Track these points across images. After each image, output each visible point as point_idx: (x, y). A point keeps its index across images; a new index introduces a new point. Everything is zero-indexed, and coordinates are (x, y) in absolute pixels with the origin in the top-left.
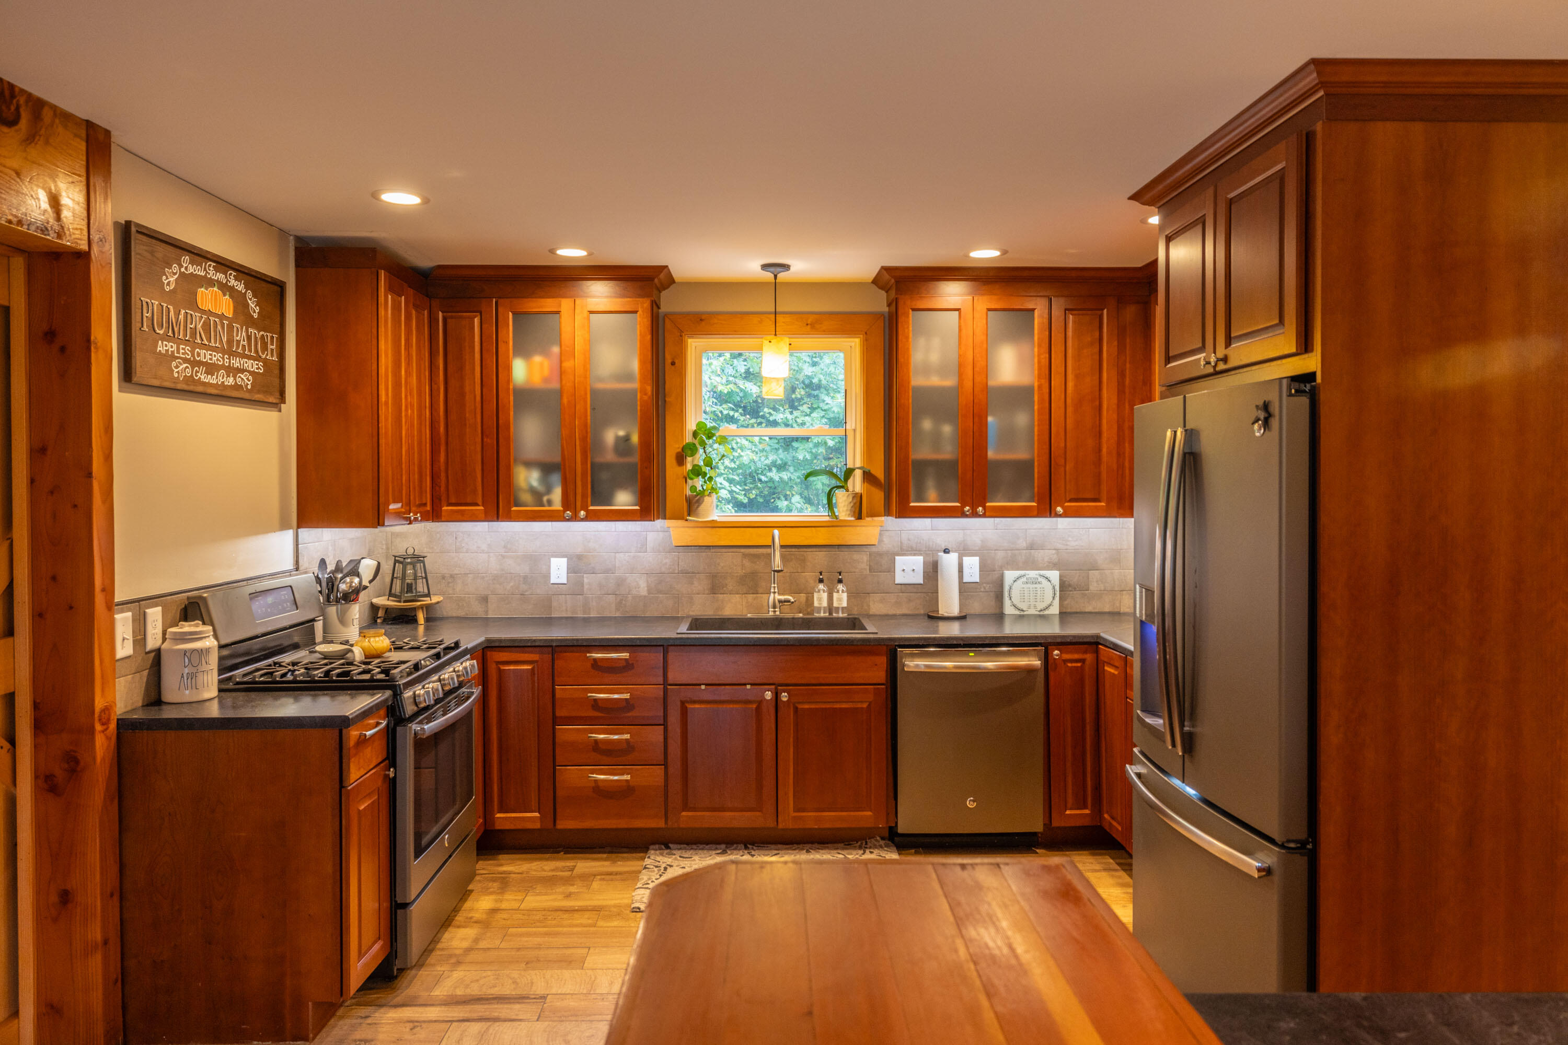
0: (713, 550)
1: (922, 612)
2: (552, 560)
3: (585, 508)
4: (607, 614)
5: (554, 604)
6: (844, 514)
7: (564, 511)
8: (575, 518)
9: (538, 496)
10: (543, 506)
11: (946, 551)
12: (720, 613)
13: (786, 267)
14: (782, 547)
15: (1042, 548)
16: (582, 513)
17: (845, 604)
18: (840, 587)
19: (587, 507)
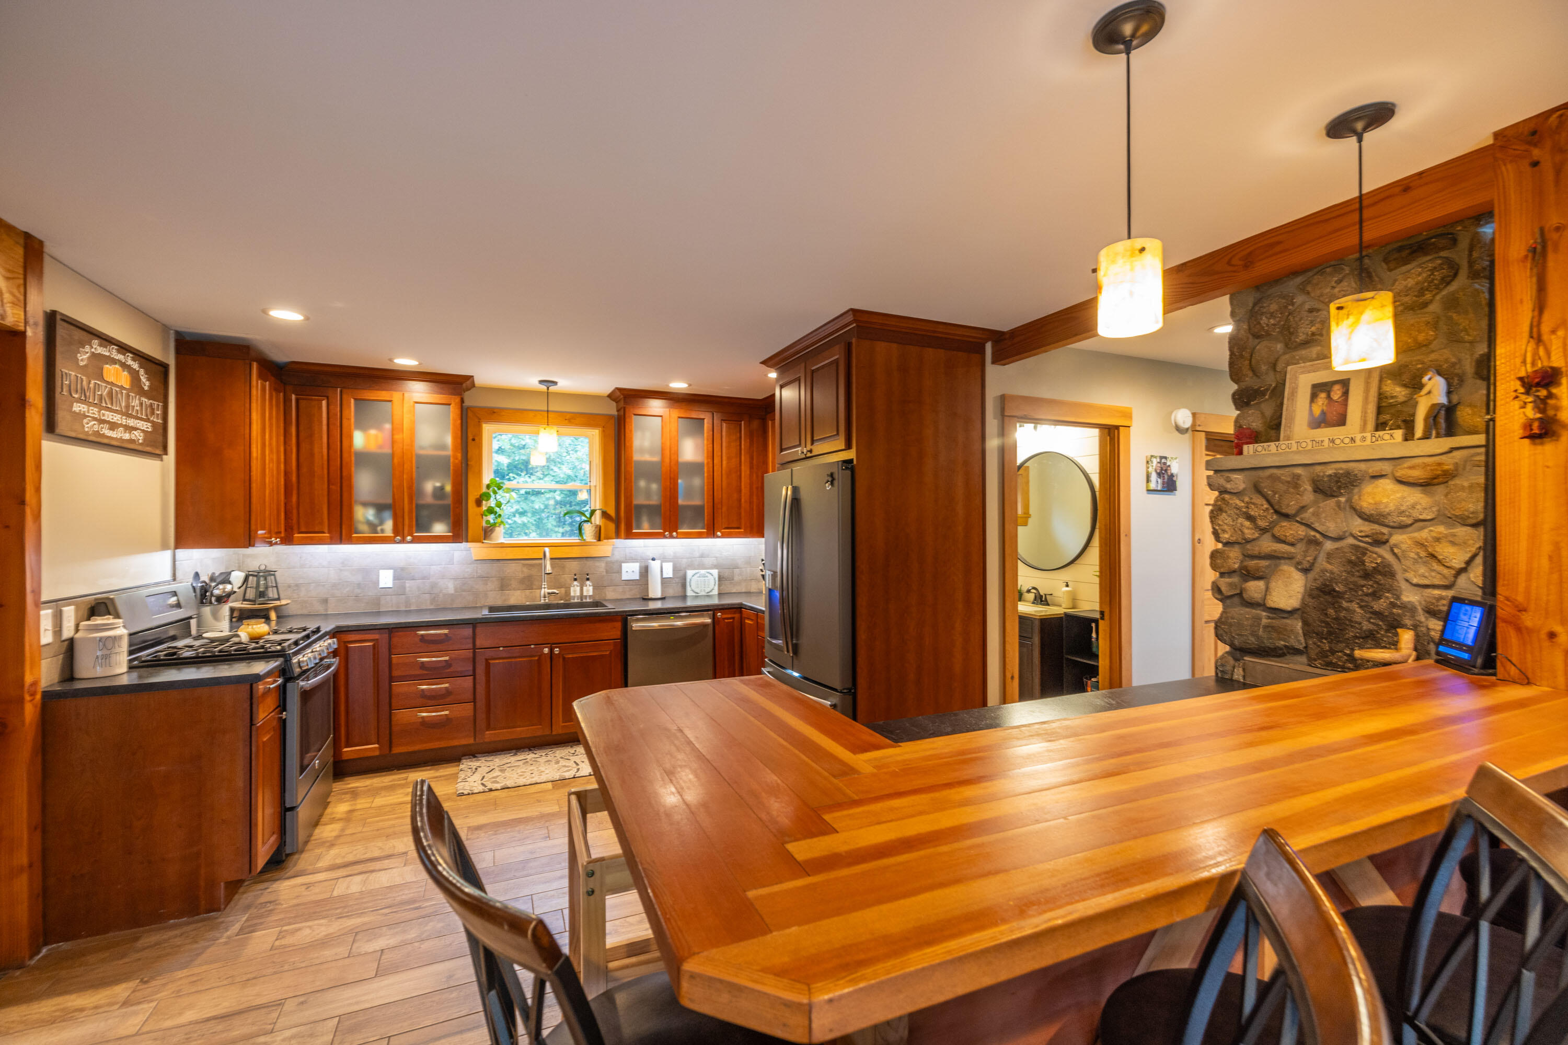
0: (502, 562)
1: (638, 596)
2: (381, 572)
3: (411, 535)
4: (424, 607)
5: (382, 602)
6: (589, 538)
7: (395, 537)
8: (403, 541)
9: (373, 527)
10: (378, 533)
11: (653, 559)
12: (507, 602)
13: (555, 383)
14: (551, 559)
15: (708, 556)
16: (409, 538)
17: (591, 593)
18: (588, 583)
19: (413, 534)
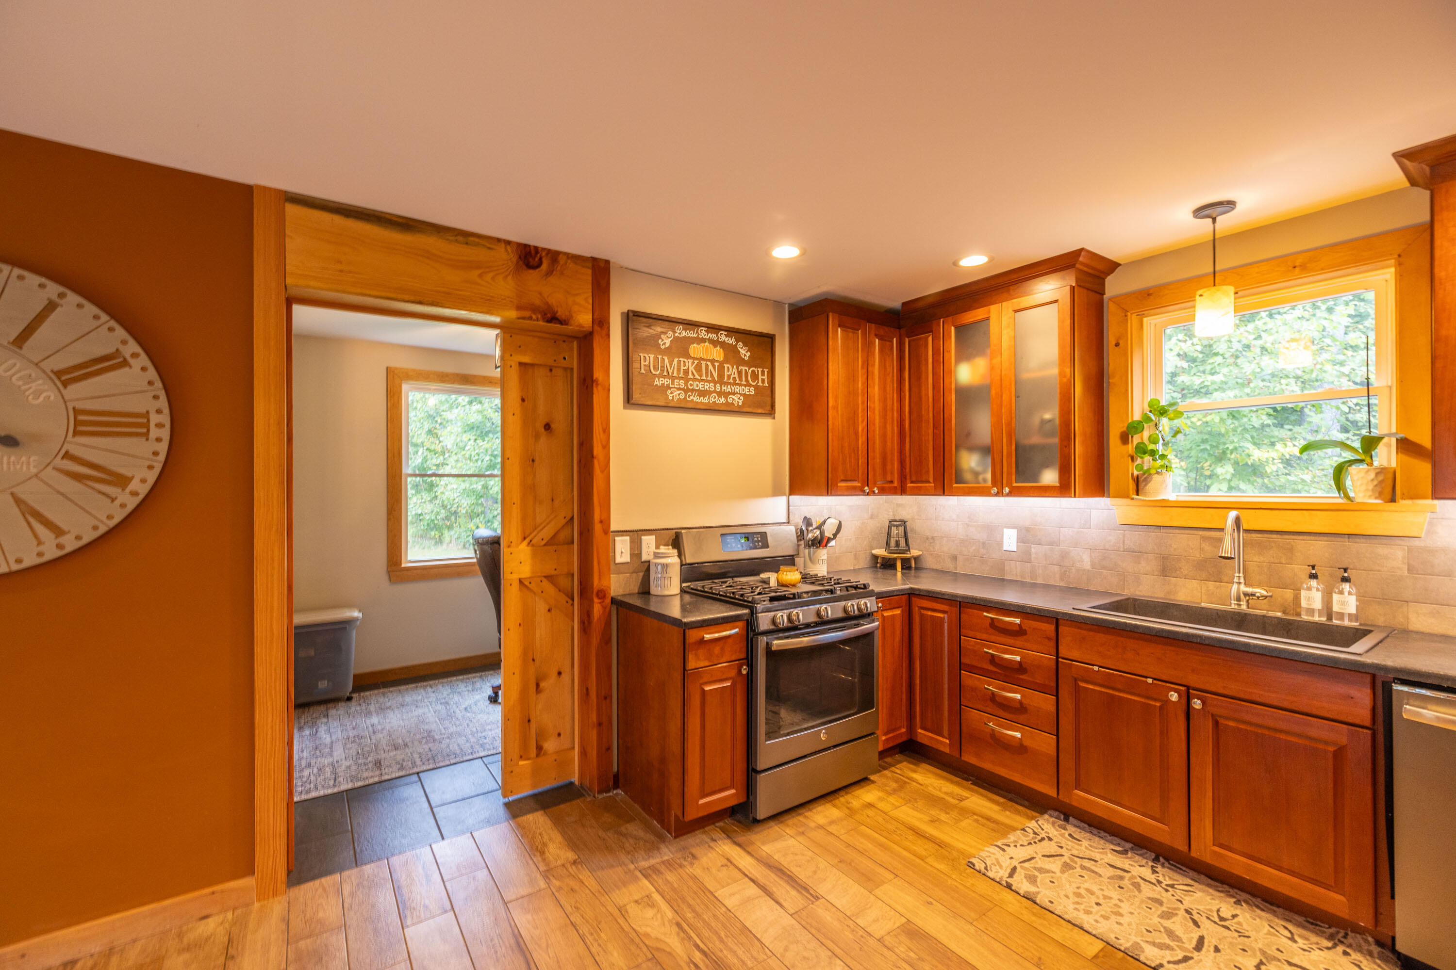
0: (1164, 531)
2: (1005, 530)
3: (1009, 485)
4: (1052, 582)
5: (1007, 568)
6: (1361, 495)
8: (999, 494)
9: (975, 475)
10: (979, 483)
12: (1172, 597)
13: (1229, 207)
16: (1007, 490)
17: (1353, 610)
18: (1346, 587)
19: (1012, 484)
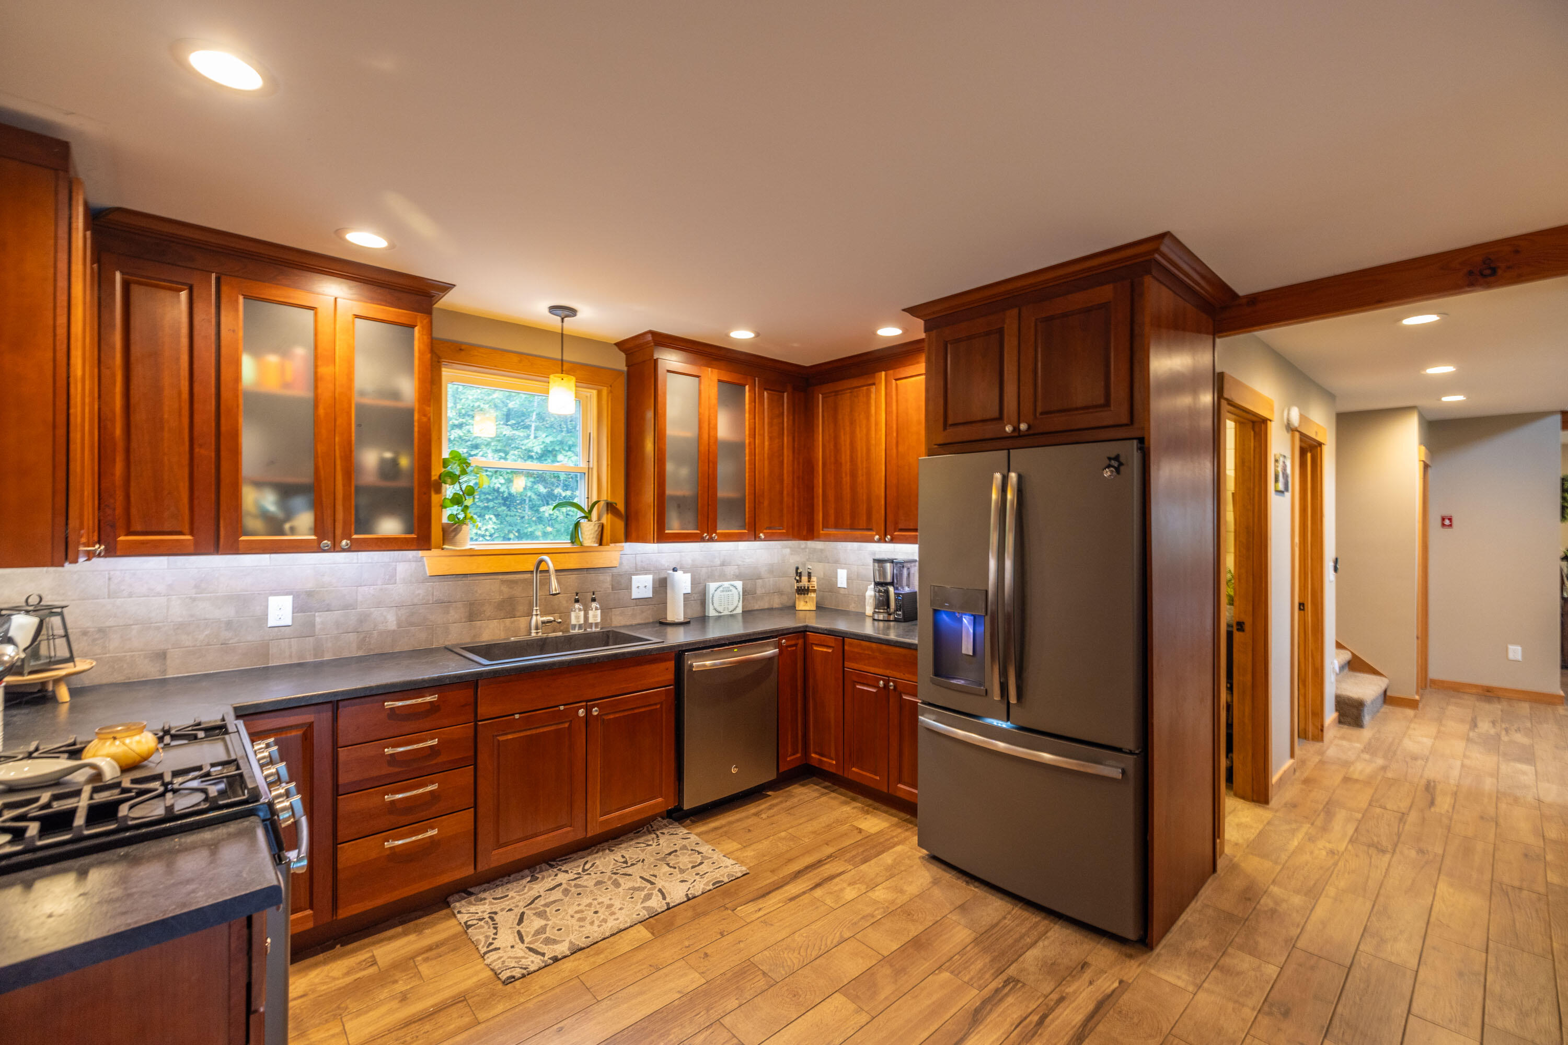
0: (471, 578)
1: (651, 620)
3: (349, 538)
5: (273, 651)
6: (590, 541)
7: (319, 541)
8: (335, 548)
10: (284, 535)
11: (675, 570)
13: (572, 312)
16: (345, 542)
17: (599, 620)
18: (594, 605)
19: (351, 535)
